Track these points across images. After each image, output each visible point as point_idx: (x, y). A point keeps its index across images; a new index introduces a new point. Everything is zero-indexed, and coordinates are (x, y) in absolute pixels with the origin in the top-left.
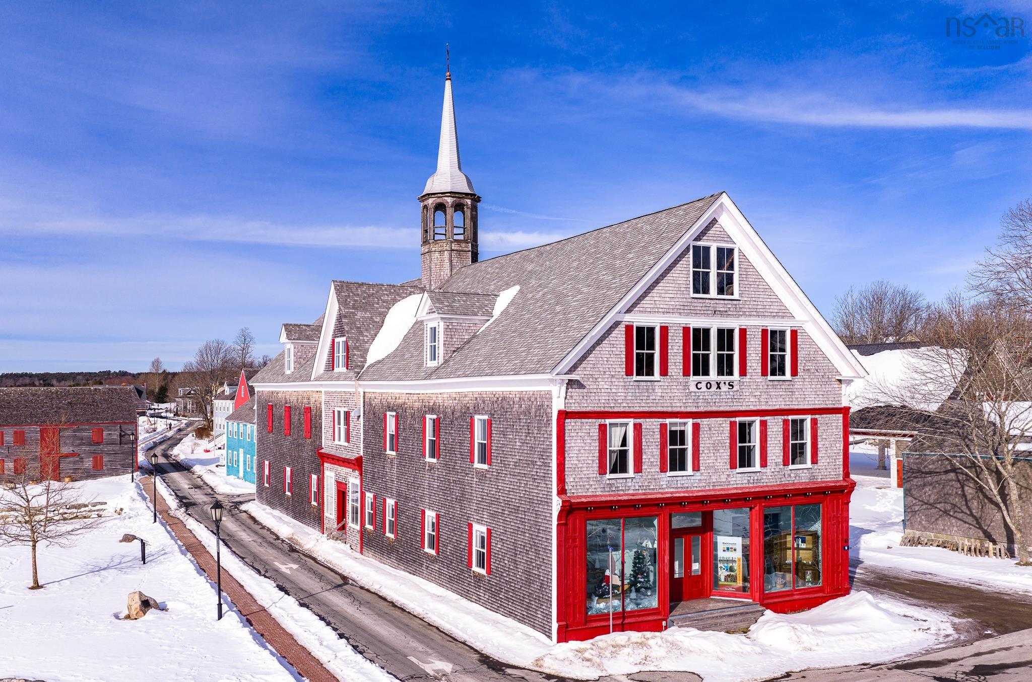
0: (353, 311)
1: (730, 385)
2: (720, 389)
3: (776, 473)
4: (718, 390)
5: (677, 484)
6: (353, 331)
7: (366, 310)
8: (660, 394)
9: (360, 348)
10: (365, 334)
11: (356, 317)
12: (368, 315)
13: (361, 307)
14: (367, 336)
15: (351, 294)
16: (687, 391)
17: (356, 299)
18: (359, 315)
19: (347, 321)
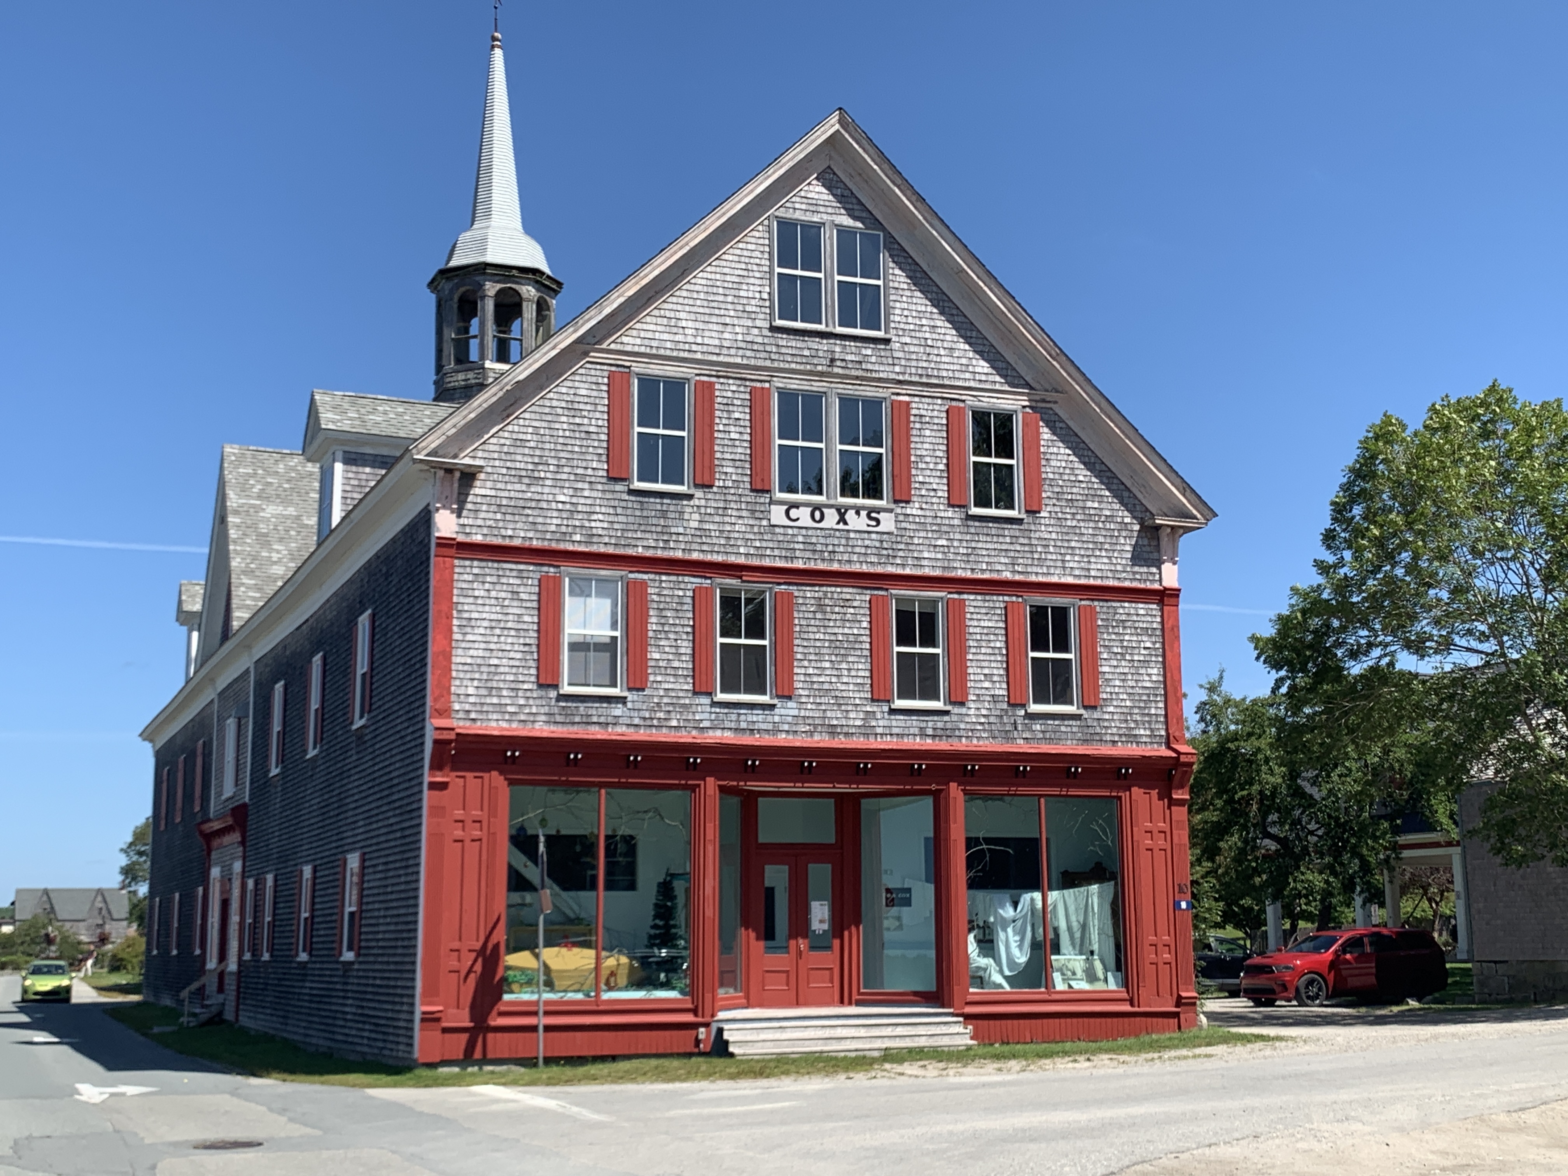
0: (258, 502)
1: (869, 517)
2: (846, 523)
3: (992, 719)
4: (841, 526)
5: (738, 721)
6: (248, 541)
7: (286, 502)
8: (695, 524)
9: (257, 574)
10: (275, 547)
11: (262, 514)
12: (291, 511)
13: (278, 496)
14: (278, 552)
15: (260, 472)
16: (765, 523)
17: (269, 480)
18: (271, 510)
19: (238, 520)
